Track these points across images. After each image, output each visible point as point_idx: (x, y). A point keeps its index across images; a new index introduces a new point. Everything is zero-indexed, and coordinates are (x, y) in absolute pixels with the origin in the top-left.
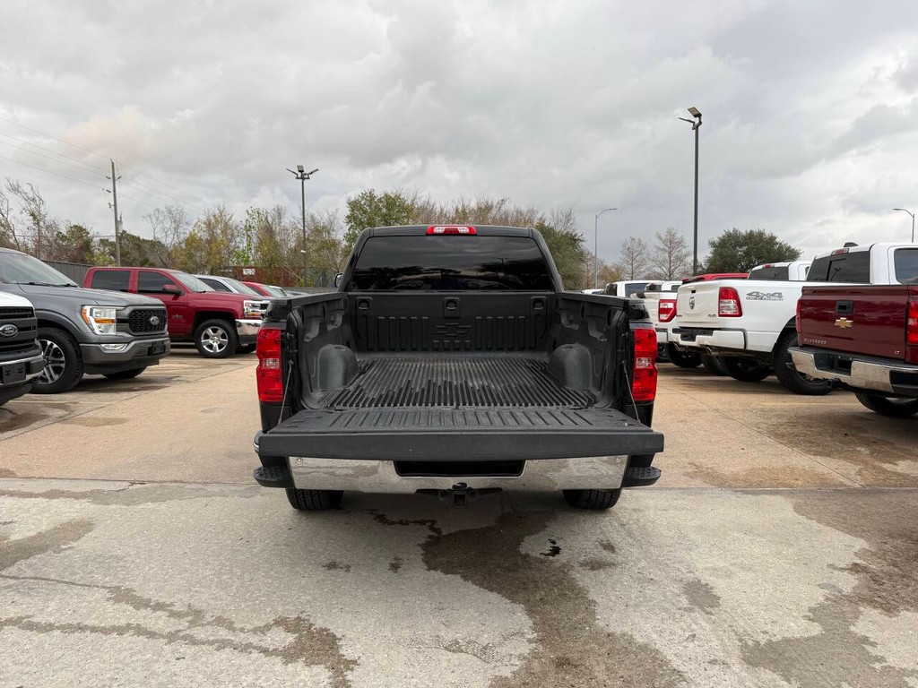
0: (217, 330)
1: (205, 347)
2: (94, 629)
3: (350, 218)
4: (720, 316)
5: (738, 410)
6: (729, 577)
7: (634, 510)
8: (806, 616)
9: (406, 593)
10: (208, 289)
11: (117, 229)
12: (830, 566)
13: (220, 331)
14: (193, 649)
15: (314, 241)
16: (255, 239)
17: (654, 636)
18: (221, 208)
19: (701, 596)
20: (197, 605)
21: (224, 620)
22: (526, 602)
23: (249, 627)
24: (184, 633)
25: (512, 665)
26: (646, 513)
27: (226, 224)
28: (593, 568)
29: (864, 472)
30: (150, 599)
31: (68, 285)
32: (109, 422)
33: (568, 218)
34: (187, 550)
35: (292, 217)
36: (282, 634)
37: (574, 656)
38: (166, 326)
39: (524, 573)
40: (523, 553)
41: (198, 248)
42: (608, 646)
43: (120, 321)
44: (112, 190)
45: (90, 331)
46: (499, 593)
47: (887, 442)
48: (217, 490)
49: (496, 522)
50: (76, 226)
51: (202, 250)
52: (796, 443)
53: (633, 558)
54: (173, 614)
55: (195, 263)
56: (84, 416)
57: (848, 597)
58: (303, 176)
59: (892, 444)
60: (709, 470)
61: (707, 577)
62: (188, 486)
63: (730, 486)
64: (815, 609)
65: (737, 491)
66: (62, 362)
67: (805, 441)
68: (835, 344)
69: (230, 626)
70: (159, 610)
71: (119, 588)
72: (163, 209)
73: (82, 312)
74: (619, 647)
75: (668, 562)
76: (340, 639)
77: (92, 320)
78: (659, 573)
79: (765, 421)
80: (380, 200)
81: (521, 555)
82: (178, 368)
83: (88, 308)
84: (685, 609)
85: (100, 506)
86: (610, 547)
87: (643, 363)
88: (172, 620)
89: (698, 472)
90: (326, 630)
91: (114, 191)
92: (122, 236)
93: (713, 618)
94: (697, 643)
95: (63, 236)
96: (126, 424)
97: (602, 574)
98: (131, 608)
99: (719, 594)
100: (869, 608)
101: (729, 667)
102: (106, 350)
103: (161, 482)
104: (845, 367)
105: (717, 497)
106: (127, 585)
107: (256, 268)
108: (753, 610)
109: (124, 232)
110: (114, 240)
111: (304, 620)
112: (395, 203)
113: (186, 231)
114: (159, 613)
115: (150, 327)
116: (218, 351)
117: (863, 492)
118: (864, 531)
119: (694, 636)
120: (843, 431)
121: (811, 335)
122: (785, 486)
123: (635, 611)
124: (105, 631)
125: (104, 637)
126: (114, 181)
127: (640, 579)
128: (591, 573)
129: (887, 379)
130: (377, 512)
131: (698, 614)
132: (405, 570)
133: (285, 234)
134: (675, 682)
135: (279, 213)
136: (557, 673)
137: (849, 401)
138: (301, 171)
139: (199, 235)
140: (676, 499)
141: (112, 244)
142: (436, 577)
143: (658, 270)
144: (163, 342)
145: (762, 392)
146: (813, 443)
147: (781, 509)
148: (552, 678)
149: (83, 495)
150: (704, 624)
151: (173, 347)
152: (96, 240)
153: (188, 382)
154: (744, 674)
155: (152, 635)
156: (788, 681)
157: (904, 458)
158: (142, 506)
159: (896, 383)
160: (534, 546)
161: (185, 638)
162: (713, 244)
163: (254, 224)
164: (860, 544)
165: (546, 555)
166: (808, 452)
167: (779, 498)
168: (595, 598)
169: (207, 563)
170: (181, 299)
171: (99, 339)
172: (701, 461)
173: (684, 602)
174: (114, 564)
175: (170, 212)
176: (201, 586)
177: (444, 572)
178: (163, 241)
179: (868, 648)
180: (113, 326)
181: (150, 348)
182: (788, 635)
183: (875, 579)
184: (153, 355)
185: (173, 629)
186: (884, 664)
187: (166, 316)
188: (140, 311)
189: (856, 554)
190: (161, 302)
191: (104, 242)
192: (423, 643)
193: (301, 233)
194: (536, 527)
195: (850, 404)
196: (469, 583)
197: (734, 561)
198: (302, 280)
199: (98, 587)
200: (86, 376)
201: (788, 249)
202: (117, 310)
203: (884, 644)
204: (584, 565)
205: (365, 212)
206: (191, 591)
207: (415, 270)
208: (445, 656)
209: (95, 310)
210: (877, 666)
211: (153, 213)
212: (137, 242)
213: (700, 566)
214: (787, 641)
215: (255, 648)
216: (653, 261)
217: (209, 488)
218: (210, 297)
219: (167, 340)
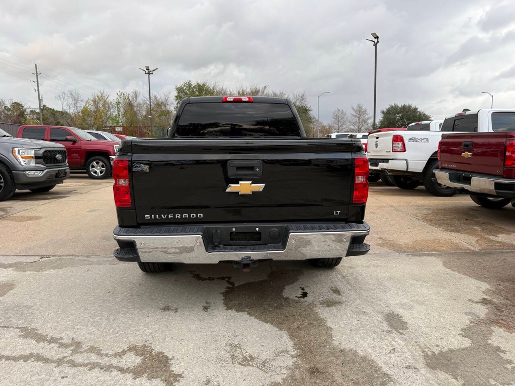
0: (99, 162)
1: (92, 173)
2: (8, 358)
3: (178, 97)
4: (393, 151)
5: (403, 206)
6: (411, 309)
7: (350, 267)
8: (461, 334)
9: (213, 326)
10: (93, 138)
11: (40, 104)
12: (470, 300)
13: (101, 163)
14: (74, 370)
15: (156, 111)
16: (122, 110)
17: (370, 350)
18: (102, 91)
19: (395, 323)
20: (78, 338)
21: (95, 348)
22: (289, 329)
23: (111, 353)
24: (68, 359)
25: (282, 373)
26: (357, 269)
27: (105, 101)
28: (328, 306)
29: (480, 242)
30: (47, 335)
31: (5, 136)
32: (30, 218)
33: (303, 97)
34: (74, 301)
35: (143, 97)
36: (134, 357)
37: (321, 366)
38: (67, 160)
39: (285, 310)
40: (285, 296)
41: (88, 116)
42: (342, 358)
43: (37, 157)
44: (36, 81)
45: (18, 164)
46: (271, 324)
47: (490, 224)
48: (95, 260)
49: (268, 277)
50: (15, 103)
51: (91, 117)
52: (439, 225)
53: (352, 298)
54: (62, 345)
55: (88, 124)
56: (15, 215)
57: (483, 321)
58: (149, 72)
59: (493, 224)
60: (391, 242)
61: (398, 310)
62: (77, 258)
63: (404, 252)
64: (465, 329)
65: (408, 255)
66: (2, 183)
67: (444, 224)
68: (461, 167)
69: (99, 353)
70: (52, 342)
71: (27, 328)
72: (67, 92)
73: (13, 152)
74: (349, 359)
75: (373, 300)
76: (171, 359)
77: (19, 157)
78: (368, 307)
79: (420, 212)
80: (194, 87)
81: (284, 298)
82: (76, 186)
83: (16, 150)
84: (387, 332)
85: (20, 273)
86: (337, 291)
87: (360, 179)
88: (61, 349)
89: (385, 243)
90: (162, 353)
91: (37, 81)
92: (44, 109)
93: (405, 337)
94: (396, 354)
95: (8, 108)
96: (41, 220)
97: (334, 309)
98: (34, 342)
99: (406, 321)
100: (497, 328)
101: (418, 371)
102: (28, 175)
103: (61, 256)
104: (468, 180)
105: (397, 258)
106: (33, 325)
107: (123, 127)
108: (428, 331)
109: (45, 106)
110: (38, 111)
111: (148, 347)
112: (203, 89)
113: (81, 105)
114: (52, 345)
115: (56, 161)
116: (100, 175)
117: (482, 253)
118: (486, 278)
119: (394, 349)
120: (464, 217)
121: (446, 162)
122: (436, 251)
123: (356, 334)
124: (15, 359)
125: (14, 364)
126: (37, 76)
127: (357, 312)
128: (327, 309)
129: (492, 187)
130: (195, 272)
131: (395, 334)
132: (212, 310)
133: (140, 107)
134: (387, 382)
135: (136, 95)
136: (311, 379)
137: (466, 200)
138: (148, 69)
139: (89, 108)
140: (373, 260)
141: (38, 113)
142: (232, 314)
143: (352, 127)
144: (65, 170)
145: (416, 195)
146: (448, 224)
147: (435, 265)
148: (308, 382)
149: (10, 266)
150: (399, 341)
151: (71, 173)
152: (28, 110)
153: (81, 193)
154: (428, 375)
155: (46, 361)
156: (456, 379)
157: (501, 233)
158: (46, 272)
159: (498, 190)
160: (291, 292)
161: (68, 362)
162: (383, 112)
163: (121, 101)
164: (485, 286)
165: (299, 297)
166: (447, 230)
167: (433, 259)
168: (331, 326)
169: (87, 309)
170: (77, 145)
171: (24, 169)
172: (386, 236)
173: (386, 326)
174: (26, 311)
175: (71, 94)
176: (81, 325)
177: (236, 311)
178: (68, 111)
179: (501, 354)
180: (33, 160)
181: (56, 174)
182: (451, 347)
183: (497, 308)
184: (59, 177)
185: (60, 356)
186: (513, 365)
187: (67, 155)
188: (49, 151)
189: (483, 292)
190: (63, 146)
191: (33, 112)
192: (224, 360)
193: (149, 106)
194: (292, 280)
195: (467, 201)
196: (253, 318)
197: (413, 298)
198: (150, 134)
199: (13, 327)
200: (17, 191)
201: (424, 115)
202: (35, 151)
203: (510, 352)
204: (322, 303)
205: (186, 94)
206: (74, 329)
207: (216, 125)
208: (239, 369)
209: (21, 151)
210: (509, 366)
211: (61, 95)
212: (53, 112)
213: (393, 302)
214: (451, 351)
215: (114, 368)
216: (350, 122)
217: (90, 259)
218: (95, 143)
219: (67, 169)
